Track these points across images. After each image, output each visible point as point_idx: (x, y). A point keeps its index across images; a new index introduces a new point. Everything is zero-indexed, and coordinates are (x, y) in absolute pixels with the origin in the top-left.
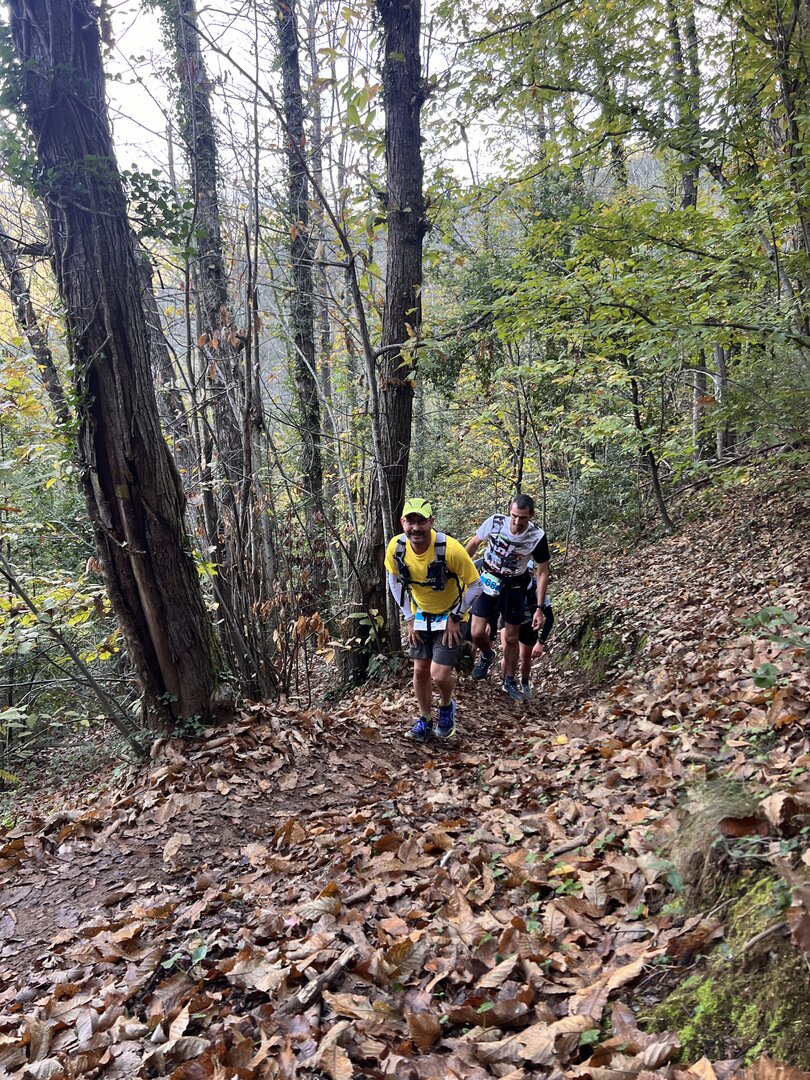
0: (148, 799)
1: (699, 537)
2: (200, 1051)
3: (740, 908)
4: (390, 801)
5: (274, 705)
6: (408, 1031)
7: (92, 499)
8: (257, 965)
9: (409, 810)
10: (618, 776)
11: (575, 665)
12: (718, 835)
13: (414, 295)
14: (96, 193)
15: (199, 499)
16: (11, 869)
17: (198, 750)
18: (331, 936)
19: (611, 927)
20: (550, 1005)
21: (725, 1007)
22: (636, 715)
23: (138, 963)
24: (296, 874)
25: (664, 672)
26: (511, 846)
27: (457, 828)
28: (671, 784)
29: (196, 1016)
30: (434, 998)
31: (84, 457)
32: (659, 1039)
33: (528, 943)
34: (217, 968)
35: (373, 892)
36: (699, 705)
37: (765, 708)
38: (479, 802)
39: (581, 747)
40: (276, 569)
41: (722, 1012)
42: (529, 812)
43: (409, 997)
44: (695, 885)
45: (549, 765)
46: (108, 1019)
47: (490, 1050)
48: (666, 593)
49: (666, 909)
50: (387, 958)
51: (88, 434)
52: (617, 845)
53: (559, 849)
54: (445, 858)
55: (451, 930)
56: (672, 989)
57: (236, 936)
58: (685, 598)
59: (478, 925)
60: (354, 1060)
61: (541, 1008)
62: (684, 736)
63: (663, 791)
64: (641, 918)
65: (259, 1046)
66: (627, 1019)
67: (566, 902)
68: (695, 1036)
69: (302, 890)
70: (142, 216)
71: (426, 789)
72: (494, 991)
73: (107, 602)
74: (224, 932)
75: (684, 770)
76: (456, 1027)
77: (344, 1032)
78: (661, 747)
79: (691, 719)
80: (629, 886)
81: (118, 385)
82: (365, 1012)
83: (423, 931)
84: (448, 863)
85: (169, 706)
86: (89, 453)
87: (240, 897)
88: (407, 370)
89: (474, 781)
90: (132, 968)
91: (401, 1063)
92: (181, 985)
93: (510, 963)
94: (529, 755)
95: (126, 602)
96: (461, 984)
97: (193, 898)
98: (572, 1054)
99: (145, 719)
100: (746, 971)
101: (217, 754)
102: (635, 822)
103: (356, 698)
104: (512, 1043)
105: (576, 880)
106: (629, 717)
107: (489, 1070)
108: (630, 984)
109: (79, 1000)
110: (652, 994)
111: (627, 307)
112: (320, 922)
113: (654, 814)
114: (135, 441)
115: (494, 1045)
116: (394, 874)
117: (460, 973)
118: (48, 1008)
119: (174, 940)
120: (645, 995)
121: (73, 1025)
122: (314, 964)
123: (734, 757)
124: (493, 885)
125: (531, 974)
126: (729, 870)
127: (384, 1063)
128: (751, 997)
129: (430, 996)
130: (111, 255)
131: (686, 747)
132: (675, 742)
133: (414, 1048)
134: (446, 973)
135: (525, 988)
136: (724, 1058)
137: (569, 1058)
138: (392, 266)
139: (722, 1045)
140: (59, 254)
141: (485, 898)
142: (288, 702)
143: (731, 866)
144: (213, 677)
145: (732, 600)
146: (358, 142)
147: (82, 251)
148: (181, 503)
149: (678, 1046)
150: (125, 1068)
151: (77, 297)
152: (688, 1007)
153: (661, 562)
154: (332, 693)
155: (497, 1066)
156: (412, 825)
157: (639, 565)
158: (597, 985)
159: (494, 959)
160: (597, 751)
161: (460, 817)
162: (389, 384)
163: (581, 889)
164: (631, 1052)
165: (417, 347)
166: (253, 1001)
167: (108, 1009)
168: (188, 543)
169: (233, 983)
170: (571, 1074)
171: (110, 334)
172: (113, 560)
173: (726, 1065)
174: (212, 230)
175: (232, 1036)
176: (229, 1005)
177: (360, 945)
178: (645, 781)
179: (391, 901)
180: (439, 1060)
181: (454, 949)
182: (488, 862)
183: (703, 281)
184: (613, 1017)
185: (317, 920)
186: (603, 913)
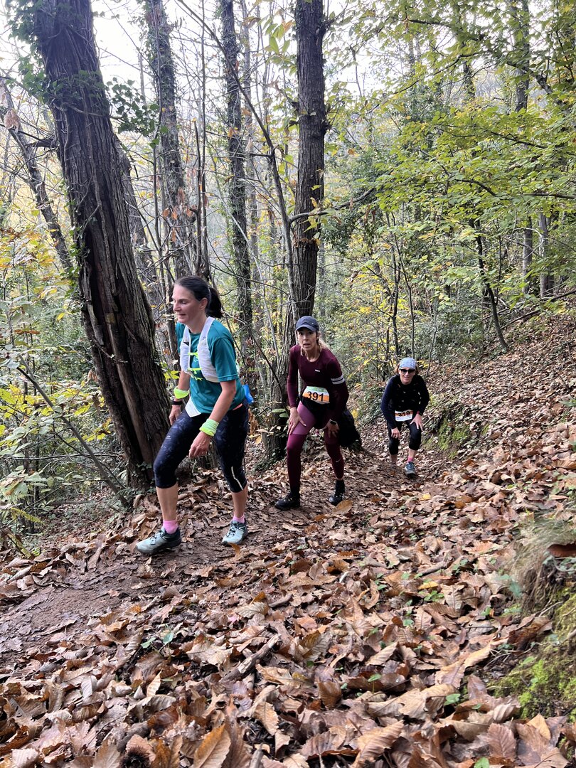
1: (527, 355)
2: (168, 705)
3: (564, 609)
4: (302, 538)
6: (318, 694)
7: (89, 324)
8: (209, 647)
9: (316, 544)
10: (469, 520)
11: (435, 446)
12: (548, 556)
13: (318, 177)
14: (88, 99)
15: (165, 326)
18: (262, 628)
19: (466, 624)
20: (422, 678)
21: (554, 680)
22: (481, 479)
23: (125, 646)
24: (236, 587)
25: (502, 450)
26: (390, 569)
27: (351, 557)
28: (508, 526)
29: (166, 680)
30: (336, 671)
31: (83, 294)
32: (504, 701)
33: (405, 634)
34: (180, 648)
35: (291, 599)
36: (528, 471)
38: (367, 539)
39: (441, 502)
41: (552, 683)
42: (403, 546)
43: (318, 670)
44: (529, 594)
45: (417, 513)
46: (103, 683)
47: (378, 708)
48: (502, 395)
49: (507, 611)
50: (302, 643)
51: (85, 277)
52: (469, 568)
53: (426, 571)
54: (342, 577)
55: (348, 626)
56: (512, 667)
57: (194, 628)
58: (517, 397)
59: (367, 622)
60: (278, 713)
62: (518, 492)
63: (502, 531)
64: (488, 618)
65: (210, 702)
66: (480, 687)
67: (432, 607)
68: (531, 700)
69: (241, 597)
70: (120, 116)
71: (328, 531)
72: (380, 668)
73: (101, 399)
74: (185, 625)
75: (517, 516)
76: (352, 691)
77: (271, 693)
78: (500, 500)
79: (523, 481)
80: (478, 596)
81: (106, 241)
82: (286, 680)
83: (328, 626)
84: (345, 580)
85: (145, 472)
86: (86, 291)
87: (197, 603)
88: (313, 232)
89: (362, 525)
90: (121, 649)
91: (313, 716)
92: (155, 660)
93: (391, 648)
94: (403, 507)
95: (114, 398)
96: (356, 662)
97: (165, 601)
98: (439, 711)
99: (130, 482)
100: (570, 653)
102: (483, 552)
103: (278, 468)
104: (394, 703)
105: (439, 592)
106: (476, 480)
107: (377, 721)
108: (481, 664)
109: (85, 670)
110: (497, 671)
111: (475, 182)
112: (254, 619)
113: (496, 546)
115: (381, 704)
116: (305, 587)
117: (355, 655)
118: (62, 675)
119: (150, 631)
120: (493, 671)
121: (79, 687)
122: (249, 647)
123: (556, 507)
124: (378, 595)
125: (407, 656)
126: (555, 582)
127: (301, 715)
128: (574, 672)
129: (333, 670)
130: (100, 145)
131: (518, 501)
132: (511, 497)
133: (323, 706)
134: (345, 655)
135: (403, 665)
136: (554, 715)
137: (436, 714)
138: (302, 156)
139: (553, 707)
140: (62, 145)
141: (373, 604)
143: (558, 579)
145: (552, 398)
146: (277, 64)
147: (78, 143)
148: (152, 327)
149: (518, 707)
150: (115, 716)
151: (75, 177)
152: (526, 679)
153: (499, 373)
154: (261, 466)
155: (383, 719)
156: (319, 554)
157: (483, 375)
158: (456, 664)
159: (379, 646)
160: (453, 504)
161: (354, 549)
162: (300, 243)
163: (443, 598)
164: (484, 710)
165: (320, 215)
166: (206, 671)
167: (104, 676)
168: (157, 356)
169: (192, 658)
170: (439, 725)
171: (99, 204)
172: (105, 368)
173: (556, 720)
174: (172, 135)
175: (191, 694)
176: (189, 673)
177: (282, 634)
178: (489, 524)
179: (304, 606)
180: (341, 714)
181: (350, 639)
182: (374, 580)
183: (532, 161)
184: (469, 686)
185: (251, 617)
186: (459, 614)
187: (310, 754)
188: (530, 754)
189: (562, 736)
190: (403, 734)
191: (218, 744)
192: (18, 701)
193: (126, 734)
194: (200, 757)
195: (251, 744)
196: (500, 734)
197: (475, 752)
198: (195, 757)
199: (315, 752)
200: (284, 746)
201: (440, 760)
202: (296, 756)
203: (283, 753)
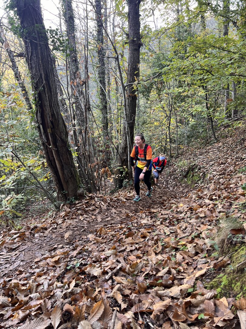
0: (60, 221)
1: (225, 143)
2: (79, 292)
3: (235, 255)
4: (130, 222)
5: (96, 194)
6: (137, 287)
7: (40, 133)
8: (94, 268)
9: (136, 225)
10: (199, 216)
11: (185, 183)
12: (230, 234)
13: (137, 67)
14: (39, 36)
15: (72, 133)
16: (22, 241)
17: (74, 207)
18: (115, 261)
19: (196, 259)
20: (178, 281)
21: (230, 283)
22: (204, 198)
23: (60, 267)
24: (103, 243)
25: (213, 185)
26: (166, 236)
27: (150, 231)
28: (215, 219)
29: (77, 282)
30: (144, 278)
31: (38, 120)
32: (211, 291)
33: (172, 264)
34: (82, 269)
35: (126, 248)
36: (224, 195)
37: (244, 196)
38: (157, 223)
39: (187, 207)
40: (95, 154)
42: (172, 226)
43: (137, 278)
44: (222, 248)
45: (178, 212)
46: (52, 282)
48: (214, 161)
49: (213, 255)
50: (131, 267)
51: (39, 113)
52: (198, 236)
53: (181, 237)
54: (147, 239)
55: (149, 260)
56: (214, 277)
57: (87, 260)
58: (220, 162)
59: (157, 259)
60: (122, 295)
61: (176, 282)
62: (219, 204)
63: (212, 221)
64: (205, 257)
65: (95, 291)
66: (201, 286)
67: (183, 252)
68: (221, 291)
69: (105, 248)
70: (53, 44)
71: (141, 219)
72: (162, 277)
73: (46, 164)
74: (84, 259)
75: (219, 214)
76: (151, 286)
77: (119, 287)
78: (212, 207)
79: (221, 199)
80: (202, 248)
81: (47, 98)
82: (125, 282)
83: (141, 260)
85: (65, 195)
86: (39, 119)
87: (88, 249)
88: (135, 91)
89: (155, 217)
90: (58, 269)
91: (136, 296)
92: (72, 273)
93: (166, 269)
94: (171, 210)
95: (52, 164)
96: (152, 275)
97: (74, 249)
99: (58, 198)
100: (237, 273)
101: (79, 208)
102: (204, 230)
103: (119, 192)
104: (167, 291)
105: (186, 246)
106: (202, 198)
107: (161, 298)
108: (202, 276)
109: (44, 277)
110: (208, 279)
111: (205, 70)
113: (209, 227)
114: (53, 115)
115: (162, 292)
116: (132, 244)
117: (152, 272)
118: (35, 279)
119: (69, 261)
120: (207, 279)
121: (43, 284)
122: (110, 268)
124: (161, 247)
125: (173, 272)
126: (232, 244)
127: (131, 296)
128: (238, 280)
129: (143, 278)
130: (44, 56)
131: (220, 208)
132: (216, 206)
133: (139, 292)
134: (148, 272)
135: (171, 276)
136: (230, 297)
137: (184, 296)
138: (130, 58)
139: (229, 294)
140: (28, 56)
141: (159, 251)
142: (100, 193)
143: (233, 243)
144: (78, 186)
145: (235, 163)
146: (119, 17)
147: (35, 55)
148: (67, 134)
149: (216, 293)
150: (58, 296)
151: (34, 70)
152: (219, 283)
153: (213, 151)
154: (112, 191)
155: (163, 297)
156: (137, 229)
157: (206, 152)
158: (192, 276)
159: (162, 268)
160: (192, 209)
161: (151, 227)
162: (129, 96)
163: (187, 249)
164: (202, 295)
165: (138, 84)
166: (93, 278)
167: (52, 280)
168: (69, 146)
169: (87, 273)
170: (185, 301)
171: (44, 82)
172: (47, 152)
173: (230, 299)
174: (73, 47)
175: (88, 288)
176: (86, 279)
177: (123, 264)
178: (207, 218)
179: (131, 251)
180: (147, 296)
181: (150, 265)
182: (160, 240)
183: (230, 61)
184: (197, 285)
185: (110, 256)
186: (194, 256)
187: (135, 311)
188: (220, 312)
189: (233, 306)
190: (171, 304)
191: (99, 308)
192: (18, 290)
193: (63, 304)
194: (93, 313)
195: (112, 308)
196: (208, 304)
197: (199, 311)
198: (91, 312)
199: (136, 311)
200: (125, 308)
201: (185, 314)
202: (129, 312)
203: (124, 311)
